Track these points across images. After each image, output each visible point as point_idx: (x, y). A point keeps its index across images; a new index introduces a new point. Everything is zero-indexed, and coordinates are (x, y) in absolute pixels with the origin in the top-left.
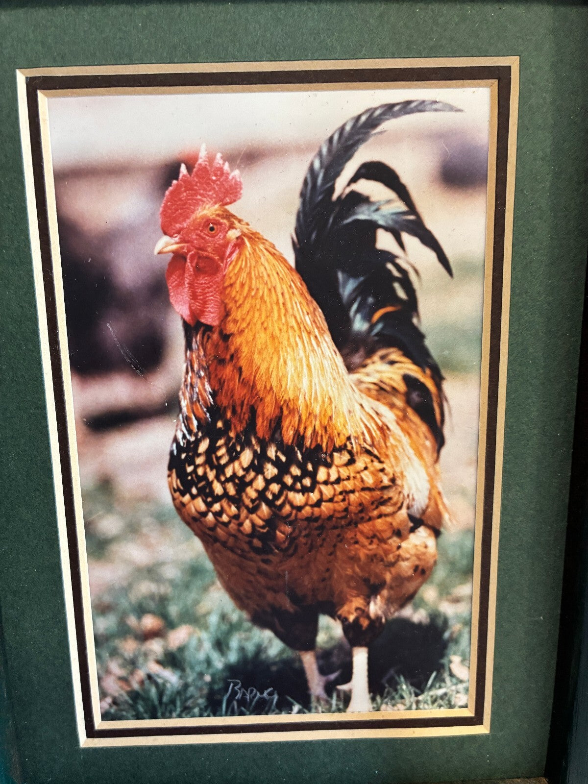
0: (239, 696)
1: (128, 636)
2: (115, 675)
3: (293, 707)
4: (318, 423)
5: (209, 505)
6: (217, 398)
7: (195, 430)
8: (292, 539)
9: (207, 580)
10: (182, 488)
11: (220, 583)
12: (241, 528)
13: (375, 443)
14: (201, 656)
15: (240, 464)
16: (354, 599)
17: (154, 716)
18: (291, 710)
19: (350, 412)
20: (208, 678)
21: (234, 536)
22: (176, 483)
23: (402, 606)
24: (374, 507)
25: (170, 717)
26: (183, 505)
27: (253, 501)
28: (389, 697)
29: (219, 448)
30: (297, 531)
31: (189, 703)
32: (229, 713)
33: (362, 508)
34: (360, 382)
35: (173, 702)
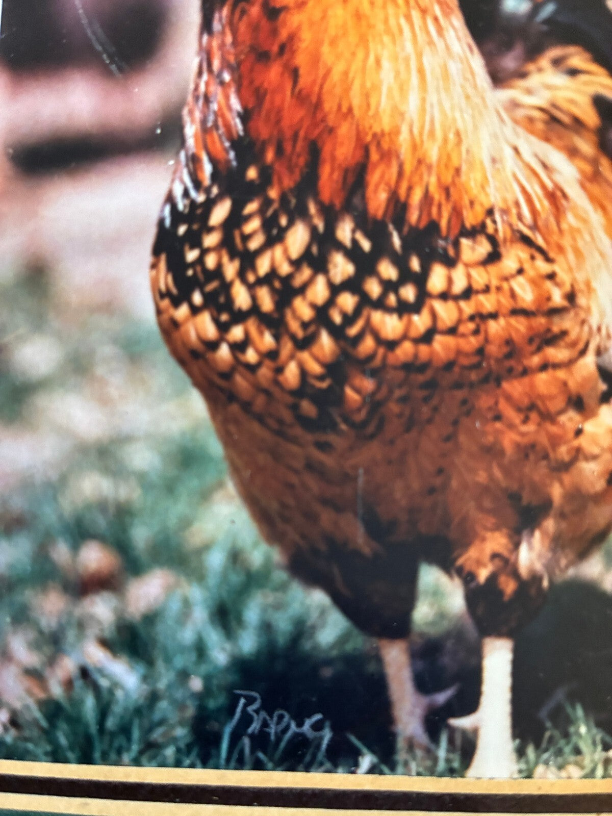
0: (255, 727)
1: (50, 583)
2: (19, 664)
3: (360, 759)
4: (433, 180)
5: (223, 328)
6: (251, 124)
7: (207, 181)
8: (374, 404)
9: (210, 478)
10: (174, 291)
11: (236, 485)
12: (281, 378)
13: (540, 223)
14: (188, 636)
15: (286, 251)
16: (489, 535)
17: (86, 759)
18: (356, 765)
19: (494, 161)
20: (196, 684)
21: (267, 392)
22: (166, 280)
23: (583, 555)
24: (533, 347)
25: (118, 763)
26: (175, 324)
27: (305, 325)
28: (552, 750)
29: (249, 217)
30: (384, 390)
31: (157, 735)
32: (233, 763)
33: (512, 349)
34: (514, 105)
35: (125, 730)
